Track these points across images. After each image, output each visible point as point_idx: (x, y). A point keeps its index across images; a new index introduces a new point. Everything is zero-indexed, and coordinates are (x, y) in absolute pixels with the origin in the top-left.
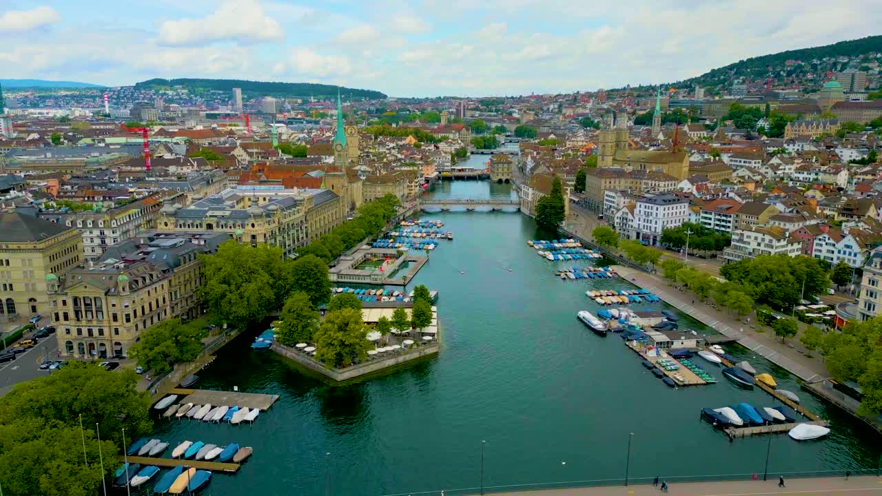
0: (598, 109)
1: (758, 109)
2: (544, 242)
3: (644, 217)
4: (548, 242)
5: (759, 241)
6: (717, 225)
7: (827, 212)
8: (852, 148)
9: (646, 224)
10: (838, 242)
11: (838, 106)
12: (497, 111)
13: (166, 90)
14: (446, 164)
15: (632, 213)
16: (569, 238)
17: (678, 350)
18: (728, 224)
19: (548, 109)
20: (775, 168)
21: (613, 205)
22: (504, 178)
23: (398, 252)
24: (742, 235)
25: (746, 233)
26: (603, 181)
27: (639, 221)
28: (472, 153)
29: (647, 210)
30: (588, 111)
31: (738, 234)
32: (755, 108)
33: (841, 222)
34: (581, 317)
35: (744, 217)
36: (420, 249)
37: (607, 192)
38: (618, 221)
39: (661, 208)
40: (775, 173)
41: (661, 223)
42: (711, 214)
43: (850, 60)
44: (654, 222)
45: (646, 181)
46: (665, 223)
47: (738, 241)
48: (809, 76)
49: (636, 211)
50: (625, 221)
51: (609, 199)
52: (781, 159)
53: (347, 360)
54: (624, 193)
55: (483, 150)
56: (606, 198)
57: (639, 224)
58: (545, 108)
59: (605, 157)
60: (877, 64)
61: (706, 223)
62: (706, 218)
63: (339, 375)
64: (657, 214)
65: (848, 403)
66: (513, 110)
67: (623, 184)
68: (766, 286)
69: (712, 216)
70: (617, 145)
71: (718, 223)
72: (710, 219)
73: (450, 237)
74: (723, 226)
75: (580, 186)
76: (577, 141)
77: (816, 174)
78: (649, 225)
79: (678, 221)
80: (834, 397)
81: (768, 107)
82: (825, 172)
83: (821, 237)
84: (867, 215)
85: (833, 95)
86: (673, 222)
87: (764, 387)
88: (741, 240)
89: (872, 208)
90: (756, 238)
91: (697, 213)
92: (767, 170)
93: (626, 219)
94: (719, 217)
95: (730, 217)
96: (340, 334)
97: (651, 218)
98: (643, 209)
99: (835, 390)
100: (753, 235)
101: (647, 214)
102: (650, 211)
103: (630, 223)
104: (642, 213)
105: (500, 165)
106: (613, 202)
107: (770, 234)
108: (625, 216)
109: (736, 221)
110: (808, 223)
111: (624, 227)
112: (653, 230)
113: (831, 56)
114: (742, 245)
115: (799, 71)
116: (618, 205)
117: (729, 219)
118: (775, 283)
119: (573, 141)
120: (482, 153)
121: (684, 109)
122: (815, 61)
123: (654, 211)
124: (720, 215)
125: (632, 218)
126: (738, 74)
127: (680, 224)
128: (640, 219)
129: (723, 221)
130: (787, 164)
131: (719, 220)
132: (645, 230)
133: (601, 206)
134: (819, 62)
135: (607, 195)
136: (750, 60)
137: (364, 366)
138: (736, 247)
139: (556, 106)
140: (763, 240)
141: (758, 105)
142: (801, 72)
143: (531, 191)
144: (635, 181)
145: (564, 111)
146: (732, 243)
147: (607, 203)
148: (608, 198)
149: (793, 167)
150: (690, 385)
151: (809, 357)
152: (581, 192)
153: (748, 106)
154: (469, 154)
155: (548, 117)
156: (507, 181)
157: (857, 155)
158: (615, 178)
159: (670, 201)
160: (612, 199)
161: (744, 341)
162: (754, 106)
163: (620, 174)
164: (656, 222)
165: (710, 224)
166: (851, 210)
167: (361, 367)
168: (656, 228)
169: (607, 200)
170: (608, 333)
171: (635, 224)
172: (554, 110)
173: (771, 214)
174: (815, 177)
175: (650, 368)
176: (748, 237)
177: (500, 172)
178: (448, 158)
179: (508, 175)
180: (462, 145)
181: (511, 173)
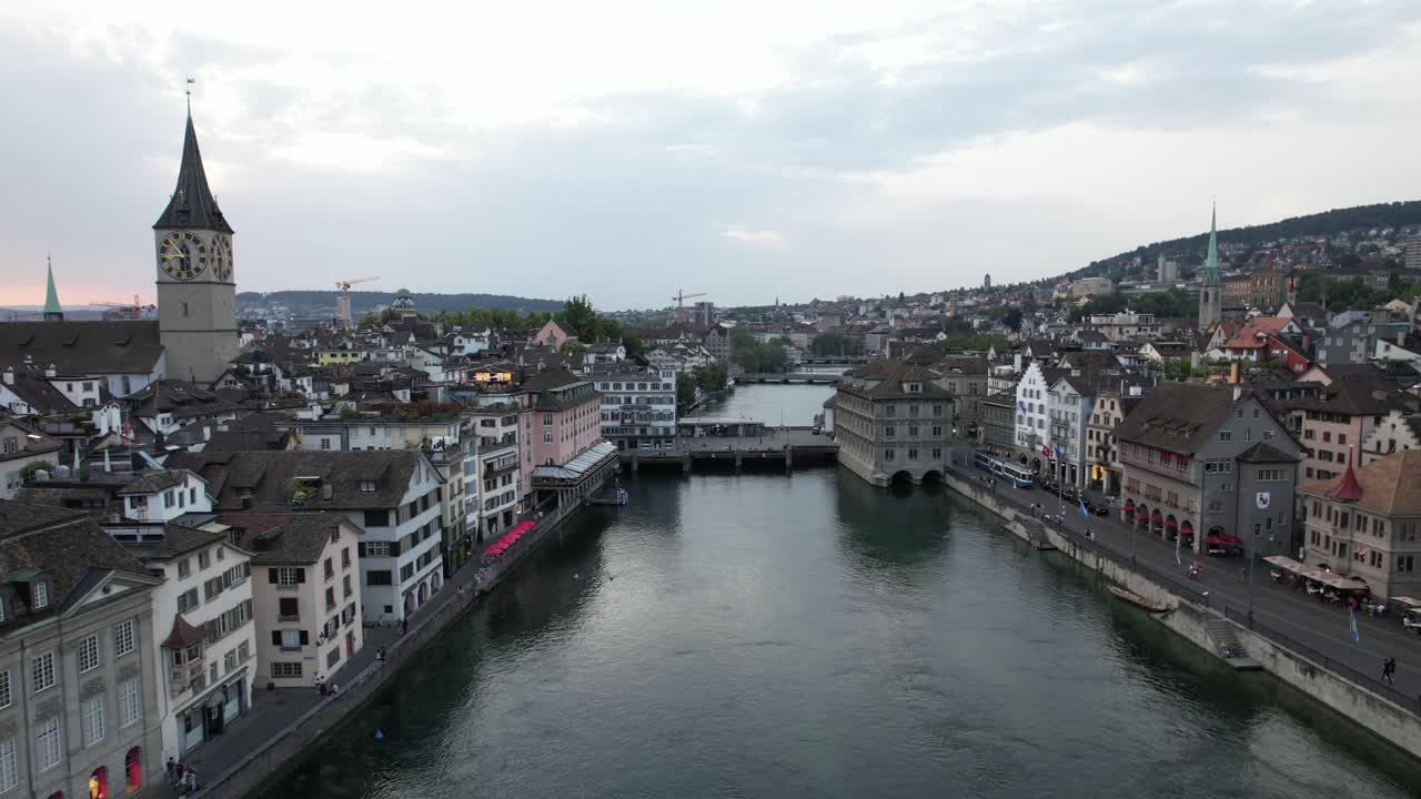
13: (254, 308)
14: (656, 407)
22: (918, 468)
28: (738, 382)
55: (763, 375)
66: (797, 317)
154: (731, 382)
156: (935, 484)
177: (902, 445)
178: (667, 386)
179: (937, 454)
180: (712, 359)
181: (948, 443)
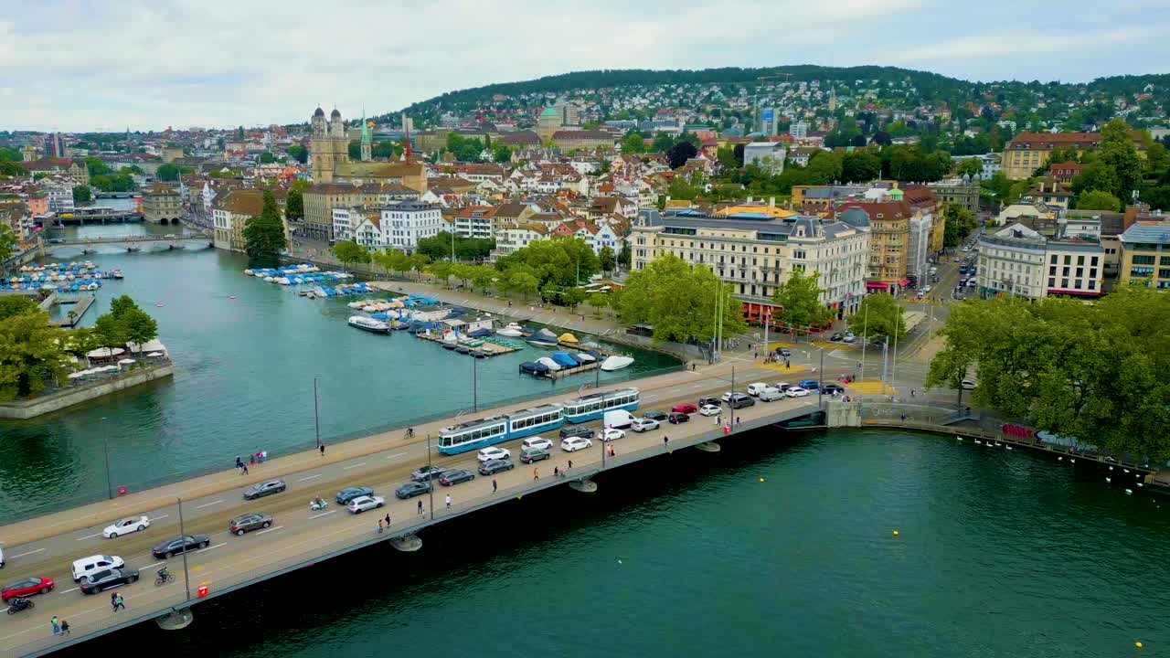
0: (279, 144)
1: (477, 141)
2: (267, 270)
3: (393, 228)
4: (273, 269)
5: (525, 238)
6: (475, 233)
7: (579, 213)
8: (585, 161)
9: (396, 237)
10: (595, 234)
11: (558, 135)
12: (116, 148)
14: (65, 202)
15: (378, 226)
16: (302, 264)
17: (475, 332)
18: (487, 231)
19: (203, 146)
20: (518, 181)
21: (346, 226)
22: (170, 217)
23: (41, 291)
24: (506, 234)
25: (511, 232)
26: (328, 197)
27: (388, 233)
28: (97, 197)
29: (395, 219)
30: (264, 147)
31: (502, 235)
32: (474, 139)
33: (594, 220)
34: (354, 322)
35: (503, 220)
36: (73, 291)
37: (335, 211)
38: (361, 238)
39: (412, 215)
40: (519, 187)
41: (415, 234)
42: (467, 221)
43: (558, 96)
44: (406, 234)
45: (383, 196)
46: (419, 234)
47: (502, 242)
48: (521, 113)
49: (382, 223)
50: (369, 237)
51: (340, 219)
52: (522, 171)
53: (36, 385)
54: (359, 209)
55: (115, 193)
56: (335, 218)
57: (388, 239)
58: (197, 145)
59: (323, 173)
60: (583, 102)
61: (463, 233)
62: (463, 227)
63: (26, 410)
64: (408, 223)
65: (642, 341)
66: (147, 146)
67: (354, 200)
68: (545, 268)
69: (469, 224)
70: (335, 159)
71: (476, 230)
72: (468, 227)
73: (118, 275)
74: (482, 234)
75: (296, 209)
76: (270, 169)
77: (559, 184)
78: (400, 237)
79: (432, 231)
80: (629, 339)
81: (488, 138)
82: (567, 181)
83: (580, 232)
84: (615, 211)
85: (550, 124)
86: (428, 232)
87: (568, 344)
88: (506, 241)
89: (618, 204)
90: (521, 236)
91: (452, 223)
92: (510, 184)
93: (371, 234)
94: (476, 224)
95: (489, 222)
96: (23, 346)
97: (401, 229)
98: (390, 219)
99: (629, 335)
100: (518, 232)
101: (397, 225)
102: (399, 220)
103: (377, 239)
104: (390, 224)
105: (161, 199)
106: (347, 222)
107: (534, 229)
108: (369, 230)
109: (496, 226)
110: (565, 220)
111: (370, 245)
112: (406, 242)
113: (538, 91)
114: (507, 246)
115: (508, 105)
116: (353, 225)
117: (487, 225)
118: (554, 263)
119: (263, 169)
120: (114, 197)
121: (393, 143)
122: (523, 97)
123: (405, 220)
124: (476, 221)
125: (379, 232)
126: (445, 108)
127: (435, 235)
128: (388, 232)
129: (482, 227)
130: (529, 177)
131: (476, 227)
132: (396, 245)
133: (330, 231)
134: (527, 98)
135: (337, 215)
136: (455, 93)
137: (62, 396)
138: (501, 249)
139: (214, 142)
140: (528, 236)
141: (477, 136)
142: (512, 107)
143: (228, 216)
144: (368, 197)
145: (228, 147)
146: (497, 245)
147: (338, 225)
148: (338, 218)
149: (535, 180)
150: (500, 354)
151: (599, 319)
152: (296, 220)
153: (466, 137)
154: (93, 197)
155: (205, 155)
156: (175, 221)
157: (590, 167)
158: (343, 193)
159: (421, 207)
160: (344, 219)
161: (537, 319)
162: (473, 137)
163: (349, 189)
164: (409, 233)
165: (467, 233)
166: (599, 207)
167: (59, 397)
168: (409, 240)
169: (337, 221)
170: (393, 332)
171: (383, 239)
172: (212, 148)
173: (529, 216)
174: (558, 187)
175: (452, 349)
176: (512, 236)
177: (163, 210)
178: (69, 193)
179: (176, 213)
180: (78, 183)
181: (179, 209)
